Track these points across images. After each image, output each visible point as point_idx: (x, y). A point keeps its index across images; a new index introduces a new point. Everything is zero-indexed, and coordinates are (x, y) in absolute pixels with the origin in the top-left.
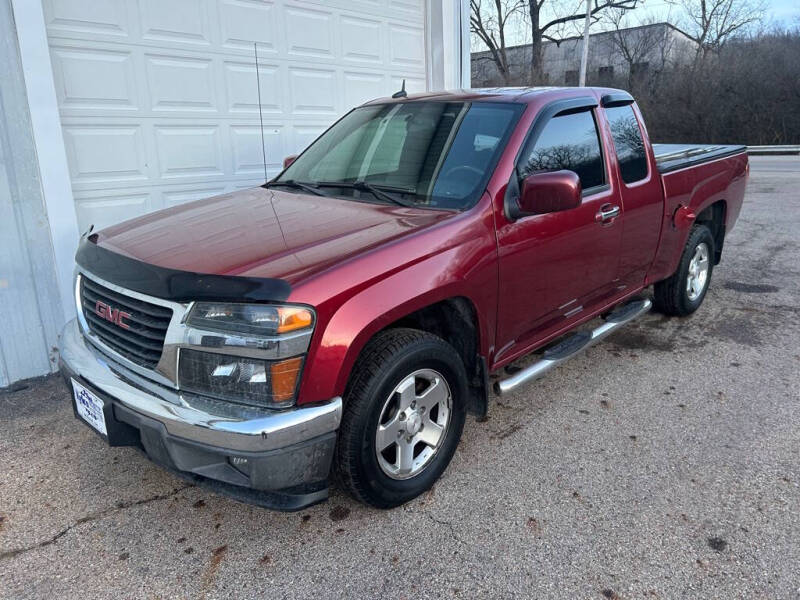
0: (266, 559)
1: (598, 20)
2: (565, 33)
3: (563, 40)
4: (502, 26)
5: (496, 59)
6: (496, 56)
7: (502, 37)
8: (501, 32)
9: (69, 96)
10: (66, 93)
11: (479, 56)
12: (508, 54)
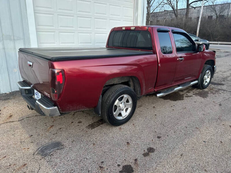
0: (61, 128)
1: (208, 1)
2: (197, 5)
3: (196, 7)
4: (177, 2)
5: (175, 13)
6: (175, 12)
7: (177, 6)
8: (177, 4)
9: (39, 24)
10: (38, 24)
11: (169, 12)
12: (179, 11)
